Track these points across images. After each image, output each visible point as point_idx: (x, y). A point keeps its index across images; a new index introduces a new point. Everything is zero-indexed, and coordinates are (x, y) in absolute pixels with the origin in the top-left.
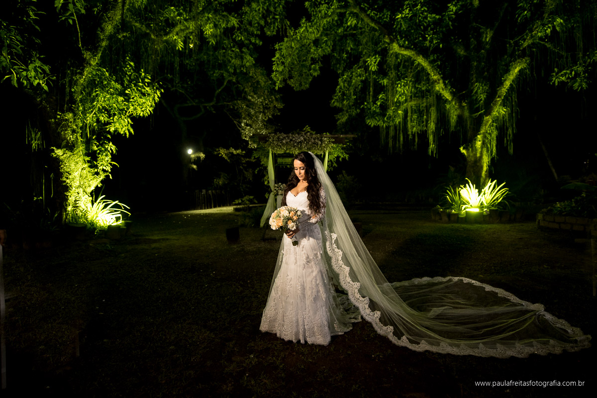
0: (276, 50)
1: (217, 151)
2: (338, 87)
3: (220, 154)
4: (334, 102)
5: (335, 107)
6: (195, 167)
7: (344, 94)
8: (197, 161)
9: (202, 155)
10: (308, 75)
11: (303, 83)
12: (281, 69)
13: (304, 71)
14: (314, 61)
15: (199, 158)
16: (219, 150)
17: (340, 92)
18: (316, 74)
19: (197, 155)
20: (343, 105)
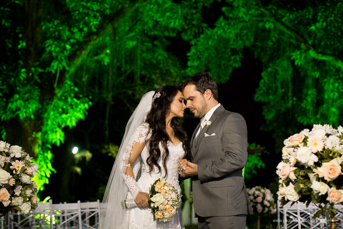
0: (192, 45)
1: (106, 149)
2: (262, 81)
3: (110, 152)
4: (258, 97)
5: (260, 101)
6: (78, 170)
7: (269, 88)
8: (82, 162)
9: (88, 155)
10: (227, 67)
11: (222, 76)
12: (196, 64)
13: (223, 62)
14: (234, 52)
15: (84, 158)
16: (109, 148)
17: (264, 86)
18: (237, 65)
19: (83, 154)
20: (269, 100)
